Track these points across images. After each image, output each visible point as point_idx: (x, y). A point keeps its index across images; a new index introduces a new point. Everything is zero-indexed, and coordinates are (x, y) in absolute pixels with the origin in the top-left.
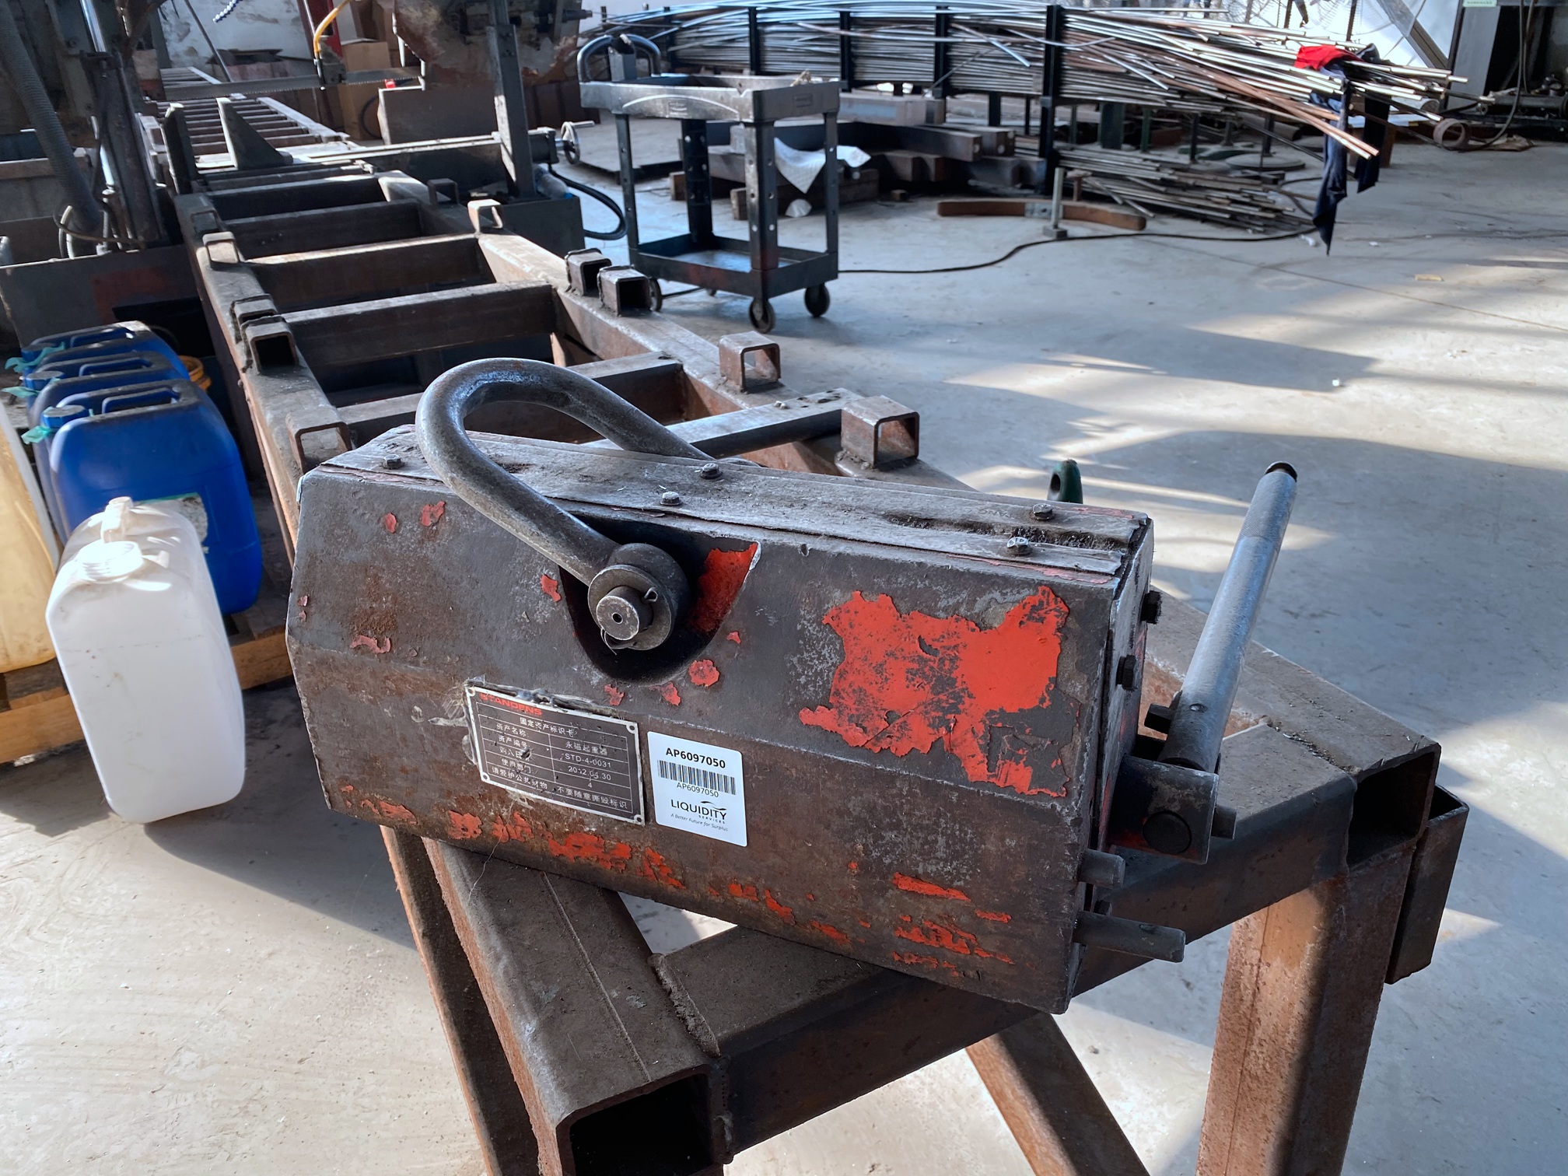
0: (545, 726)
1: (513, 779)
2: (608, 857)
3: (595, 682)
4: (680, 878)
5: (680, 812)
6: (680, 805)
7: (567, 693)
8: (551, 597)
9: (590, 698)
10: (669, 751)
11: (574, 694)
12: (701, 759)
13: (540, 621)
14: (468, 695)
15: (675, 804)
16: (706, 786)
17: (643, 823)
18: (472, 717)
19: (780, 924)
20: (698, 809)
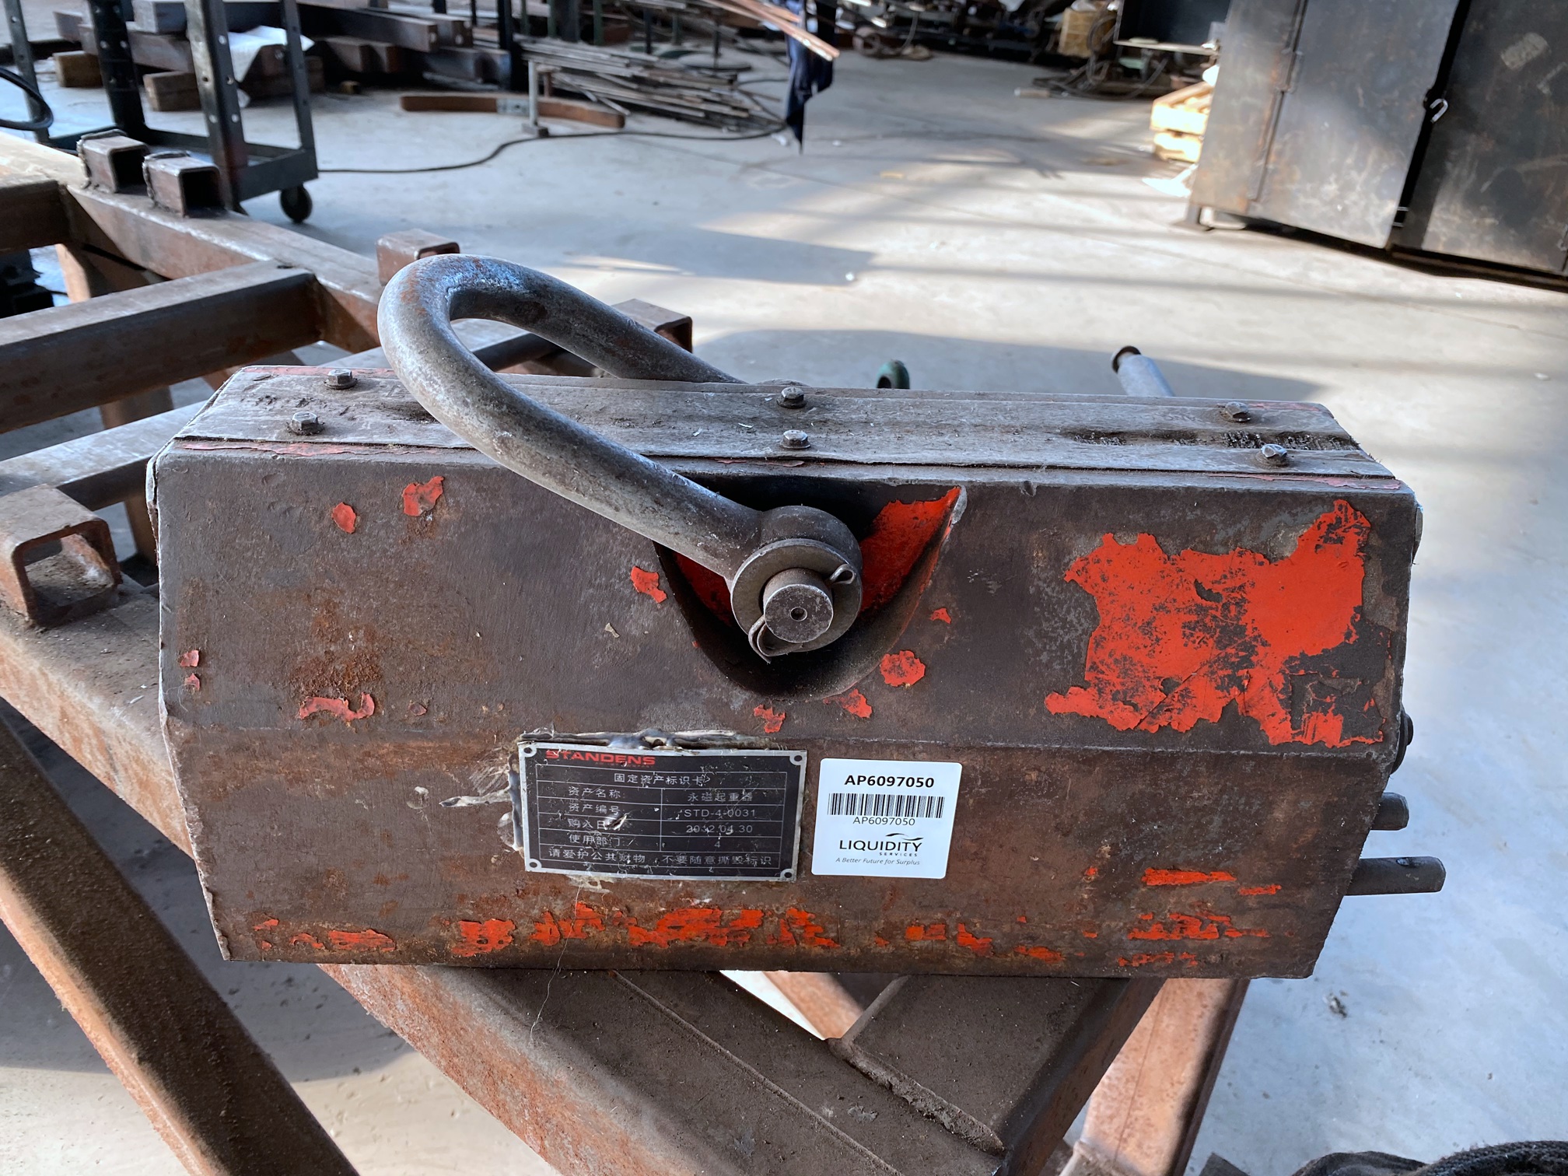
0: (659, 778)
1: (586, 859)
2: (725, 931)
3: (736, 706)
4: (833, 935)
5: (853, 853)
6: (852, 845)
7: (694, 728)
8: (650, 597)
9: (733, 729)
10: (850, 780)
11: (707, 726)
12: (898, 781)
13: (635, 632)
14: (522, 755)
15: (846, 845)
16: (898, 813)
17: (794, 879)
18: (523, 786)
19: (970, 959)
20: (880, 845)
